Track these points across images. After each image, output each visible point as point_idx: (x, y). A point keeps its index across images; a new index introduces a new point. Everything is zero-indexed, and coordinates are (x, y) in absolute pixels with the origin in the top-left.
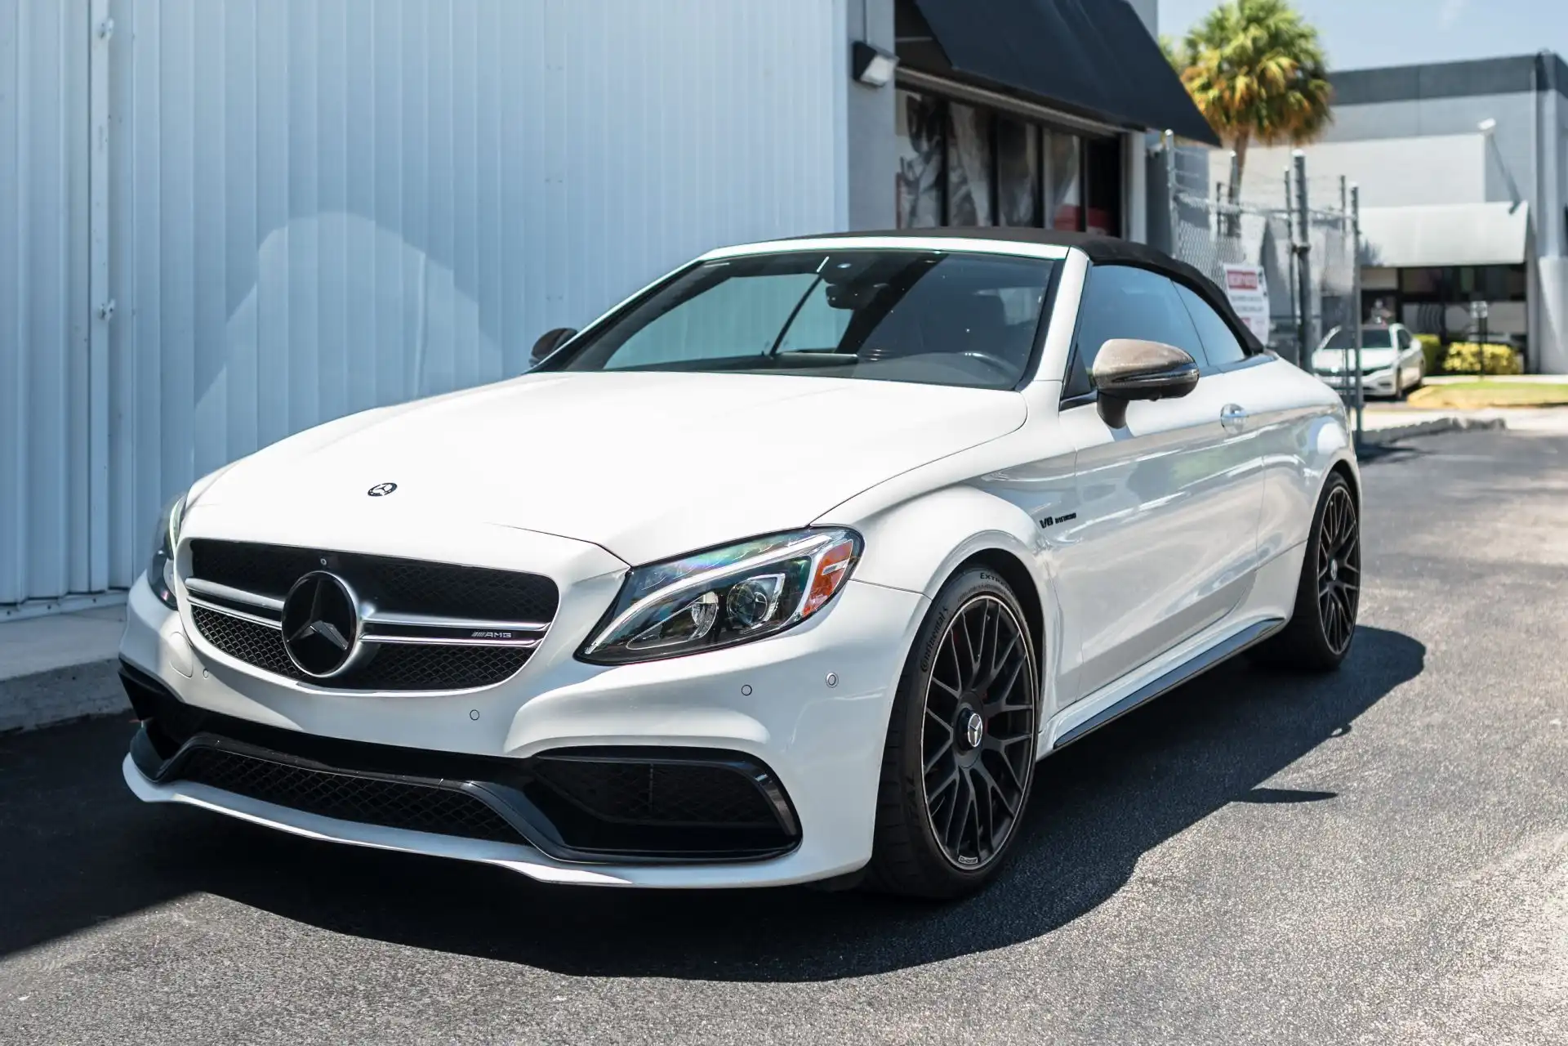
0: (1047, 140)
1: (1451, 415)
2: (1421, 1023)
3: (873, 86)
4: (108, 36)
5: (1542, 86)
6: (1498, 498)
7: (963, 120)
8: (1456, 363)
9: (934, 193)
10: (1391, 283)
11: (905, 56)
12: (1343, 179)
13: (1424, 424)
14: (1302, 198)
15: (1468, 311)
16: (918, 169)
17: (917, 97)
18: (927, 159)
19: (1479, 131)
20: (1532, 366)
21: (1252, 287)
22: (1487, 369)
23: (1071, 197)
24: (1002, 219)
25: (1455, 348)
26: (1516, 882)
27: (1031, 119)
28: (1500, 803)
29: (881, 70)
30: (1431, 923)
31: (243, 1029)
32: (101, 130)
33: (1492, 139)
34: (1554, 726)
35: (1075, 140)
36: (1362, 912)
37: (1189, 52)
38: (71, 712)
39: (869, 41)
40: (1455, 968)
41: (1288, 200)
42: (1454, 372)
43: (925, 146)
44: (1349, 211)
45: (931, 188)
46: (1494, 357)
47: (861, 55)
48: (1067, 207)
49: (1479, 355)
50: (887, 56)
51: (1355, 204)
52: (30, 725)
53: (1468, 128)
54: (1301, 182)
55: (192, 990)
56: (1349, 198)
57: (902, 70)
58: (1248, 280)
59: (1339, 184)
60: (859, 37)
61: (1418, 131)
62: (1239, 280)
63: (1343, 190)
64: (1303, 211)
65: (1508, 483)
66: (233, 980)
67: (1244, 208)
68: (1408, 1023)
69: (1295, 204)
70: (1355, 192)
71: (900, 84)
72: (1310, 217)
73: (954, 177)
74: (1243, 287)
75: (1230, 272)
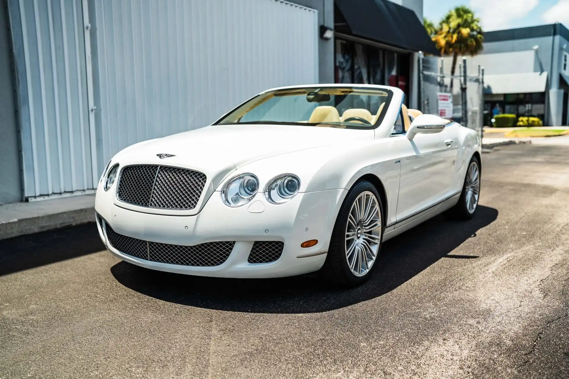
0: (386, 56)
1: (513, 139)
2: (431, 304)
3: (327, 39)
4: (89, 29)
5: (555, 34)
6: (518, 164)
7: (359, 50)
8: (521, 123)
9: (350, 72)
10: (502, 99)
11: (337, 29)
12: (479, 66)
13: (504, 142)
14: (465, 72)
15: (525, 107)
16: (344, 64)
17: (344, 42)
18: (347, 61)
19: (533, 49)
20: (545, 124)
21: (447, 100)
22: (530, 125)
23: (394, 73)
24: (372, 80)
25: (520, 119)
26: (475, 269)
27: (381, 49)
28: (480, 249)
29: (329, 34)
30: (445, 279)
31: (115, 299)
32: (89, 57)
33: (537, 52)
34: (505, 229)
35: (396, 55)
36: (427, 276)
37: (440, 27)
38: (85, 221)
39: (326, 25)
40: (447, 291)
41: (461, 73)
42: (520, 126)
43: (347, 57)
44: (481, 76)
45: (348, 70)
46: (533, 121)
47: (322, 29)
48: (393, 76)
49: (528, 121)
50: (331, 29)
51: (483, 74)
52: (74, 224)
53: (529, 48)
54: (465, 67)
55: (104, 290)
56: (481, 72)
57: (338, 33)
58: (446, 98)
59: (478, 68)
60: (322, 24)
61: (513, 50)
62: (442, 98)
63: (479, 69)
64: (465, 76)
65: (524, 159)
66: (115, 288)
67: (445, 76)
68: (427, 304)
69: (462, 74)
70: (483, 70)
71: (336, 38)
72: (468, 79)
73: (356, 67)
74: (444, 100)
75: (440, 96)
